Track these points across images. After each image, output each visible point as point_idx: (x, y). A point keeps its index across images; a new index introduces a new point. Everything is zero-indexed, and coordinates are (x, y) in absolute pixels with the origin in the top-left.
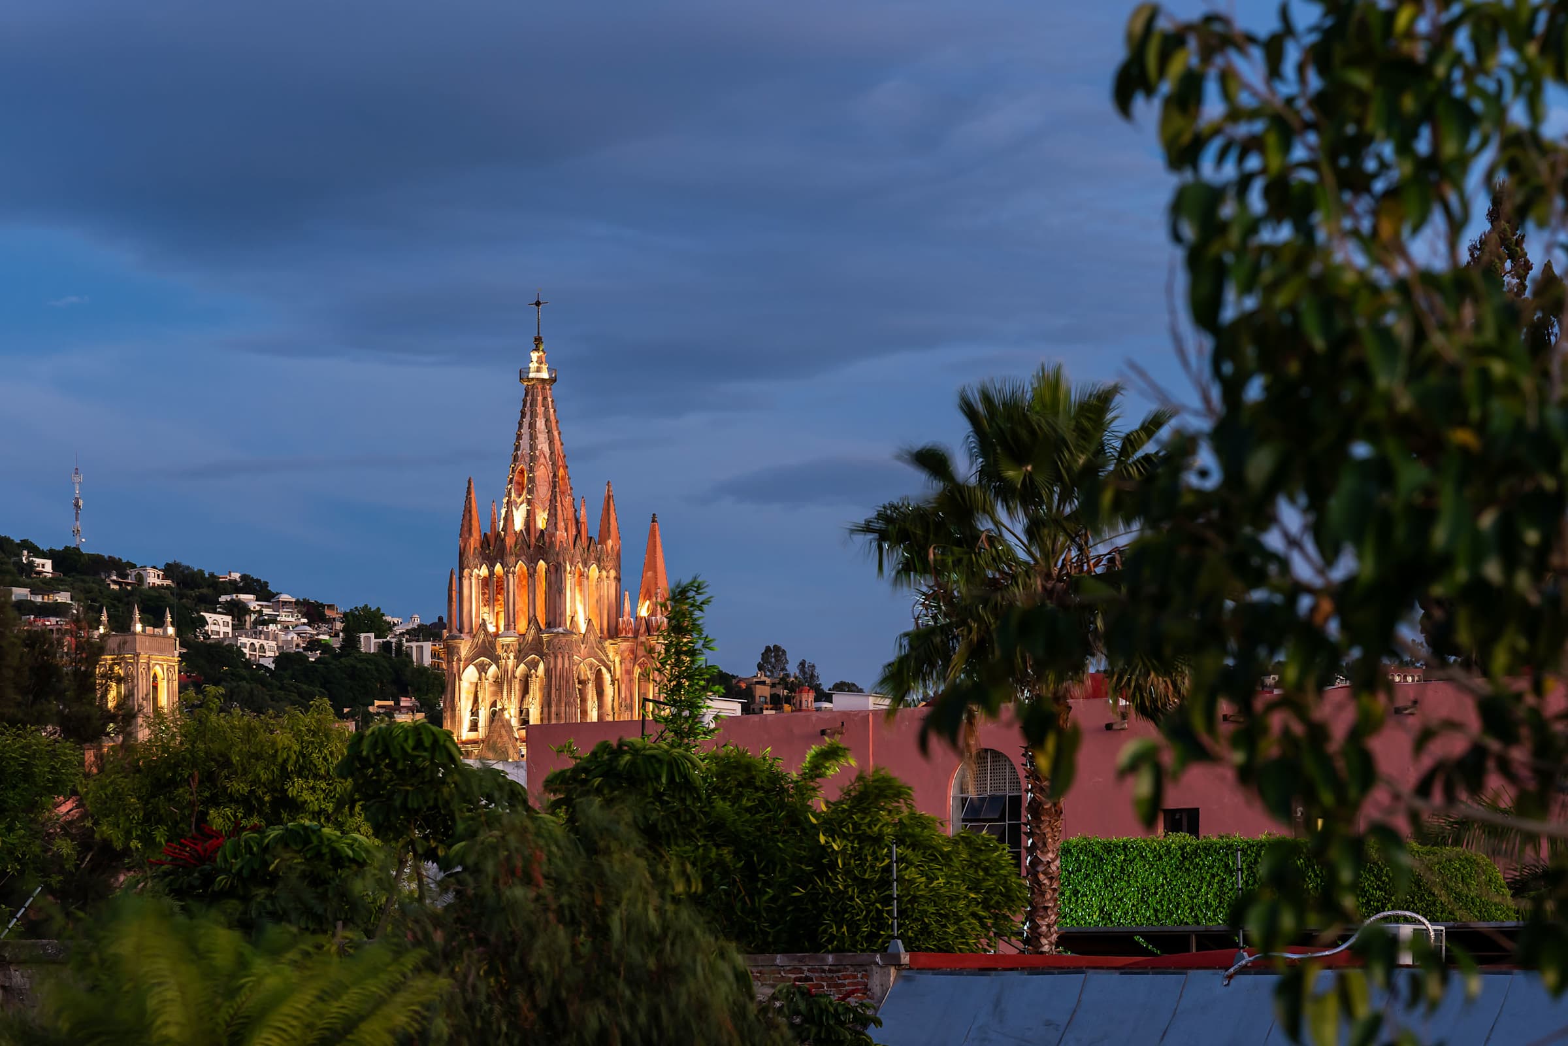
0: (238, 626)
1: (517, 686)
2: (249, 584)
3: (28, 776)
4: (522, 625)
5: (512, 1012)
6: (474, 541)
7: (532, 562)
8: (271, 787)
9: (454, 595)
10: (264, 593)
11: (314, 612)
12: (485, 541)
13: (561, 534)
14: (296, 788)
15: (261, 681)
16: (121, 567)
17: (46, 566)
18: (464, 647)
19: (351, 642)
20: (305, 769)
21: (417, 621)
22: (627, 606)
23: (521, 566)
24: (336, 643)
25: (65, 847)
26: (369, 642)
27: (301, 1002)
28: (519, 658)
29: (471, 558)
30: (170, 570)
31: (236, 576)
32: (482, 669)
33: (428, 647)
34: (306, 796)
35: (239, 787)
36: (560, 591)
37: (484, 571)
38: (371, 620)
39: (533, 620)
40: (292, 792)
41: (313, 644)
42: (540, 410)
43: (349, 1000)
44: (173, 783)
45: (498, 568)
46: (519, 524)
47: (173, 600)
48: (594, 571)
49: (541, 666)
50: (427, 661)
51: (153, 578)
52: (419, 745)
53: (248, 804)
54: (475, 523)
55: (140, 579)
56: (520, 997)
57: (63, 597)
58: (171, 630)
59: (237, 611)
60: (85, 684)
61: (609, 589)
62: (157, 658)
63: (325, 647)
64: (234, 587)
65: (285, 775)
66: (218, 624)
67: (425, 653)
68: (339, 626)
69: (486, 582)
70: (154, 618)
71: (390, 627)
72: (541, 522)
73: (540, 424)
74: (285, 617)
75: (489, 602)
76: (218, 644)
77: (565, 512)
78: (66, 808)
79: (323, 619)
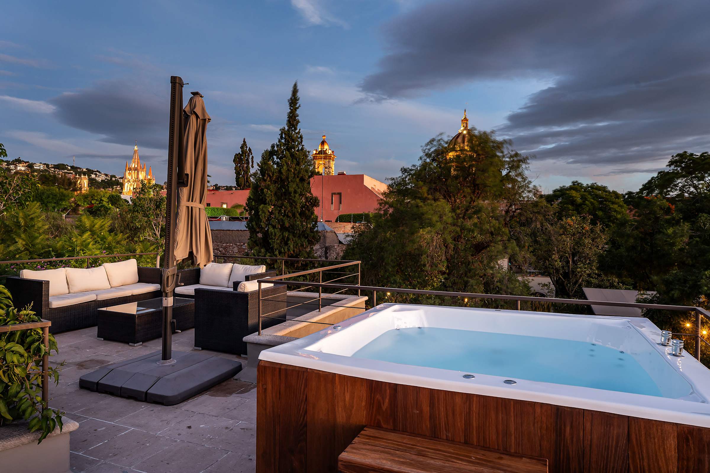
0: (96, 176)
1: (133, 185)
2: (97, 171)
3: (68, 196)
4: (133, 178)
5: (124, 224)
6: (127, 168)
7: (135, 171)
8: (100, 198)
9: (125, 174)
10: (100, 172)
11: (106, 175)
12: (129, 168)
13: (139, 168)
14: (103, 199)
15: (99, 183)
16: (80, 168)
17: (69, 168)
18: (126, 180)
19: (111, 179)
20: (104, 196)
21: (120, 177)
22: (147, 177)
23: (133, 171)
24: (109, 179)
25: (73, 204)
26: (114, 179)
27: (100, 223)
28: (133, 182)
29: (127, 170)
30: (87, 169)
31: (96, 170)
32: (128, 183)
33: (121, 180)
34: (104, 199)
35: (96, 198)
36: (138, 174)
37: (129, 172)
38: (114, 177)
39: (135, 178)
40: (102, 199)
41: (106, 179)
42: (136, 153)
43: (104, 223)
44: (87, 198)
45: (130, 172)
46: (133, 166)
47: (87, 173)
48: (143, 172)
49: (136, 183)
50: (121, 182)
51: (84, 170)
52: (117, 196)
53: (97, 200)
54: (128, 166)
55: (83, 170)
56: (125, 223)
57: (72, 172)
58: (87, 177)
59: (96, 174)
60: (75, 183)
61: (145, 174)
62: (85, 180)
63: (108, 179)
64: (95, 171)
65: (101, 197)
66: (93, 176)
67: (121, 181)
68: (110, 177)
69: (129, 173)
70: (84, 174)
71: (116, 177)
72: (136, 166)
73: (136, 155)
74: (102, 175)
75: (129, 175)
76: (93, 178)
77: (139, 165)
78: (73, 199)
79: (108, 176)
